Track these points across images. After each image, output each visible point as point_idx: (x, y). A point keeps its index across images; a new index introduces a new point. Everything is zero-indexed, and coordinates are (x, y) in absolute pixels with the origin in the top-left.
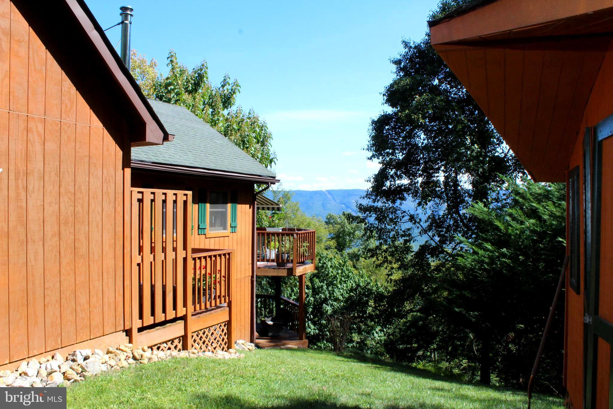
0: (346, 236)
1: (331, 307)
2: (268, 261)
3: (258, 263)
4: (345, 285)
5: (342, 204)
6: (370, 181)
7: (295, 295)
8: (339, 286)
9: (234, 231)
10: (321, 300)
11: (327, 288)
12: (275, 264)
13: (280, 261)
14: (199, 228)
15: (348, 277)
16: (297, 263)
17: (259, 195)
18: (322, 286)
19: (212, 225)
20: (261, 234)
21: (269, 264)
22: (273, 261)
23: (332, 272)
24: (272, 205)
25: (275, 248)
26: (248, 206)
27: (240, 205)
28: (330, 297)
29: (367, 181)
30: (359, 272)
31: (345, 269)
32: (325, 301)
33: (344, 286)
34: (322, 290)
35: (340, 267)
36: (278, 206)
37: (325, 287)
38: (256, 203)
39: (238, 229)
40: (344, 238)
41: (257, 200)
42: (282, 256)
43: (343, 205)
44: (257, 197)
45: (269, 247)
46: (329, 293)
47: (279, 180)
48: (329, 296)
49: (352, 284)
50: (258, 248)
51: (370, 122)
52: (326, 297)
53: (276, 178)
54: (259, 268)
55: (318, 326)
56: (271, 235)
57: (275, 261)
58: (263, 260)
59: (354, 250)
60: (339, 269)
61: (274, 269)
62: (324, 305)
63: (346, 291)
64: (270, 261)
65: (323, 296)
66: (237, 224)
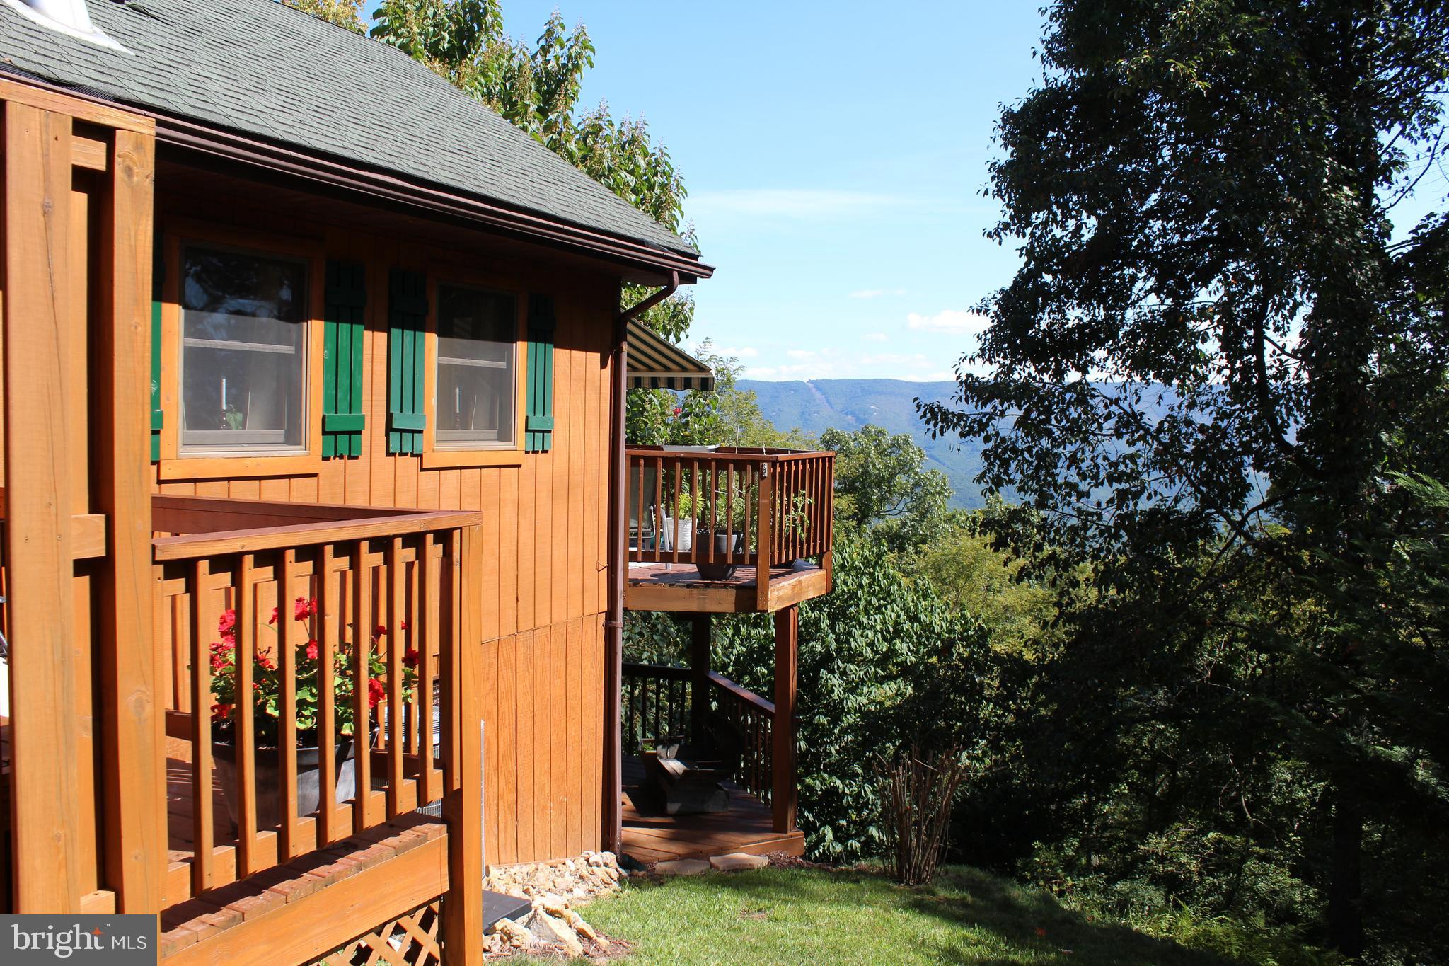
0: (870, 487)
1: (841, 677)
2: (667, 558)
3: (632, 565)
4: (879, 618)
5: (847, 414)
6: (986, 312)
7: (742, 644)
8: (864, 620)
9: (539, 447)
10: (813, 659)
11: (832, 627)
12: (692, 568)
13: (712, 560)
14: (389, 429)
15: (889, 594)
16: (773, 566)
17: (634, 320)
18: (818, 621)
19: (451, 419)
20: (642, 462)
21: (673, 568)
22: (685, 558)
23: (845, 583)
24: (684, 369)
25: (691, 512)
26: (595, 357)
27: (568, 351)
28: (839, 650)
29: (979, 311)
30: (915, 582)
31: (878, 573)
32: (826, 660)
33: (875, 621)
34: (818, 630)
35: (865, 568)
36: (703, 375)
37: (825, 624)
38: (625, 347)
39: (558, 439)
40: (867, 493)
41: (629, 338)
42: (717, 540)
43: (850, 417)
44: (629, 326)
45: (671, 511)
46: (837, 640)
47: (712, 269)
48: (836, 649)
49: (898, 616)
50: (633, 512)
51: (999, 117)
52: (828, 651)
53: (700, 261)
54: (636, 582)
55: (805, 728)
56: (678, 465)
57: (694, 559)
58: (648, 557)
59: (890, 523)
60: (863, 574)
61: (689, 586)
62: (823, 672)
63: (883, 635)
64: (676, 558)
65: (819, 648)
66: (551, 420)
